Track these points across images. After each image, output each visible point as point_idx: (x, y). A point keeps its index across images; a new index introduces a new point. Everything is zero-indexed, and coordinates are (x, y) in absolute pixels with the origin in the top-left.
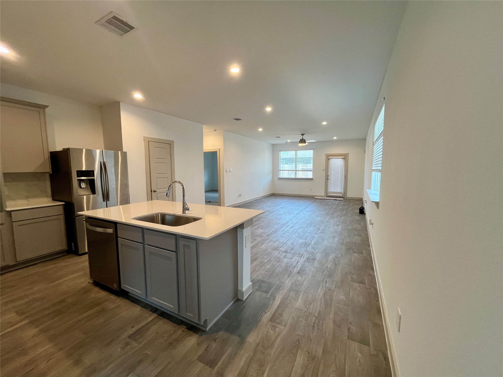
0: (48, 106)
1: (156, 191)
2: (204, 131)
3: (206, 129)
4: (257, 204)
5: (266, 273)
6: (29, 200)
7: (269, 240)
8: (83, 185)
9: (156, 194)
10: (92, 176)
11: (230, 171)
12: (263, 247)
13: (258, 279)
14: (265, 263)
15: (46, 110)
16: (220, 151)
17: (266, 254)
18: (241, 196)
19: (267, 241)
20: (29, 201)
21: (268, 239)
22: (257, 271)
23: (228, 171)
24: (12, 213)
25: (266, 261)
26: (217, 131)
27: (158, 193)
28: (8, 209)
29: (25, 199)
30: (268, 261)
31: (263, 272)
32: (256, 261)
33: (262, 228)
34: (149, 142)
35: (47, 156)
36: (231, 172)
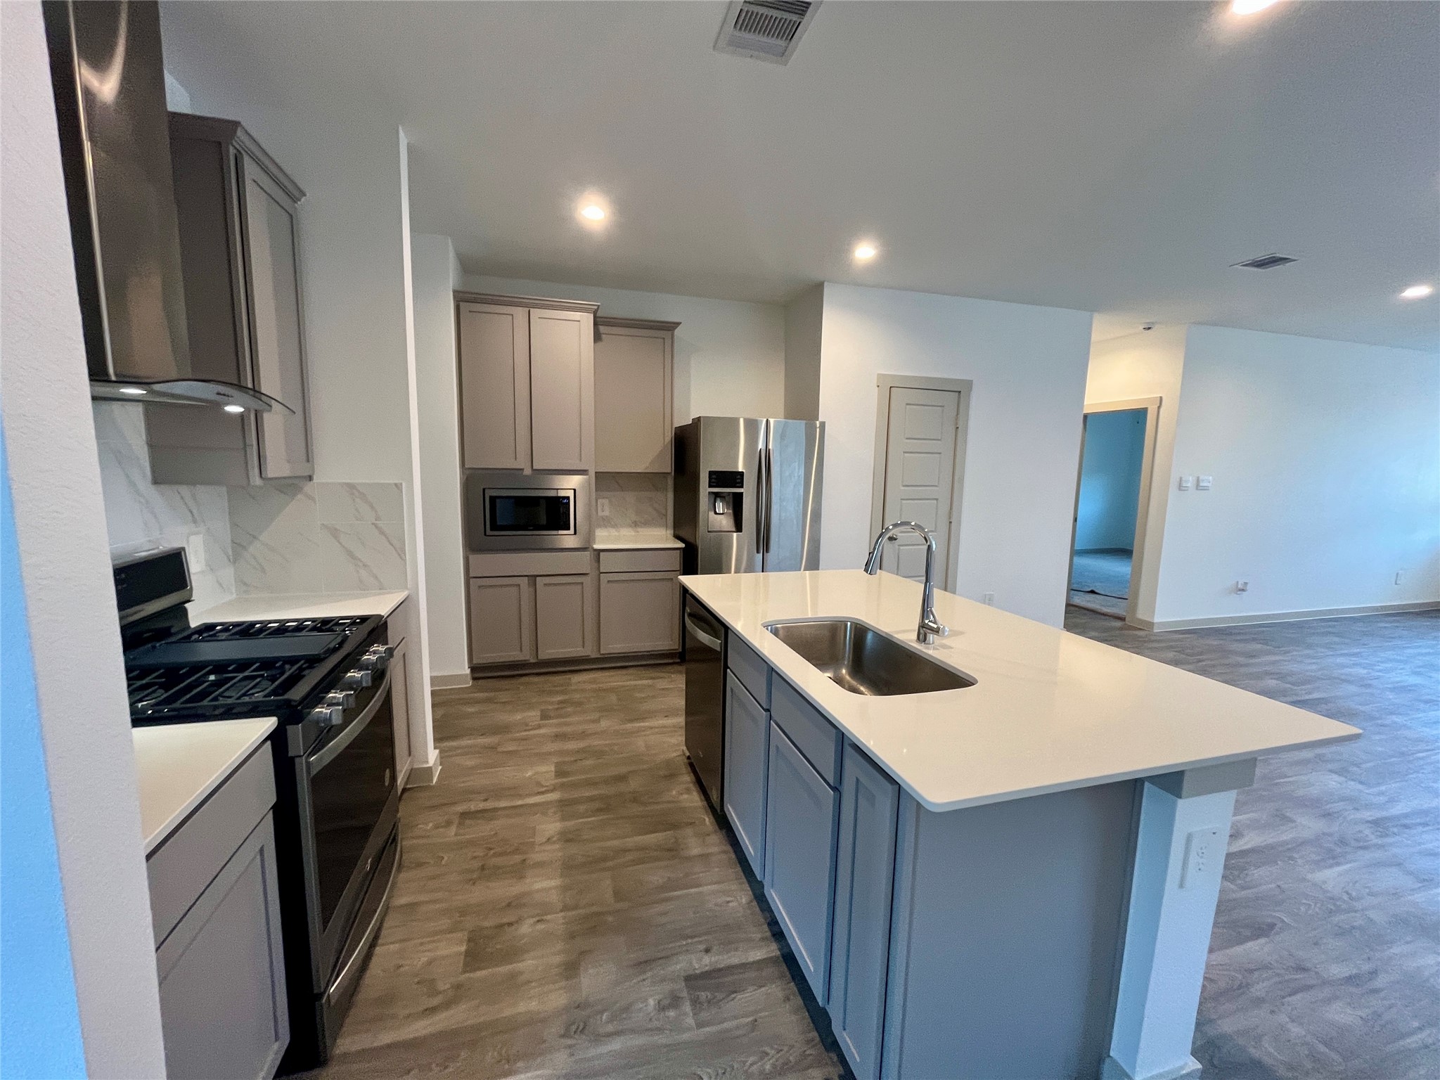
0: (679, 324)
1: (896, 539)
2: (1095, 337)
3: (1102, 328)
4: (1336, 639)
5: (1322, 1048)
6: (639, 529)
7: (1378, 855)
8: (720, 507)
9: (897, 547)
10: (738, 485)
11: (1198, 486)
12: (1331, 877)
13: (1255, 1053)
14: (1325, 983)
15: (677, 332)
16: (1159, 407)
17: (1341, 933)
18: (1243, 590)
19: (1367, 856)
20: (638, 532)
21: (1381, 847)
22: (1258, 1002)
23: (1190, 482)
24: (602, 554)
25: (1338, 971)
26: (1156, 327)
27: (902, 545)
28: (596, 546)
29: (631, 526)
30: (1350, 980)
31: (1295, 1030)
32: (1262, 941)
33: (1342, 772)
34: (890, 389)
35: (669, 436)
36: (1206, 489)
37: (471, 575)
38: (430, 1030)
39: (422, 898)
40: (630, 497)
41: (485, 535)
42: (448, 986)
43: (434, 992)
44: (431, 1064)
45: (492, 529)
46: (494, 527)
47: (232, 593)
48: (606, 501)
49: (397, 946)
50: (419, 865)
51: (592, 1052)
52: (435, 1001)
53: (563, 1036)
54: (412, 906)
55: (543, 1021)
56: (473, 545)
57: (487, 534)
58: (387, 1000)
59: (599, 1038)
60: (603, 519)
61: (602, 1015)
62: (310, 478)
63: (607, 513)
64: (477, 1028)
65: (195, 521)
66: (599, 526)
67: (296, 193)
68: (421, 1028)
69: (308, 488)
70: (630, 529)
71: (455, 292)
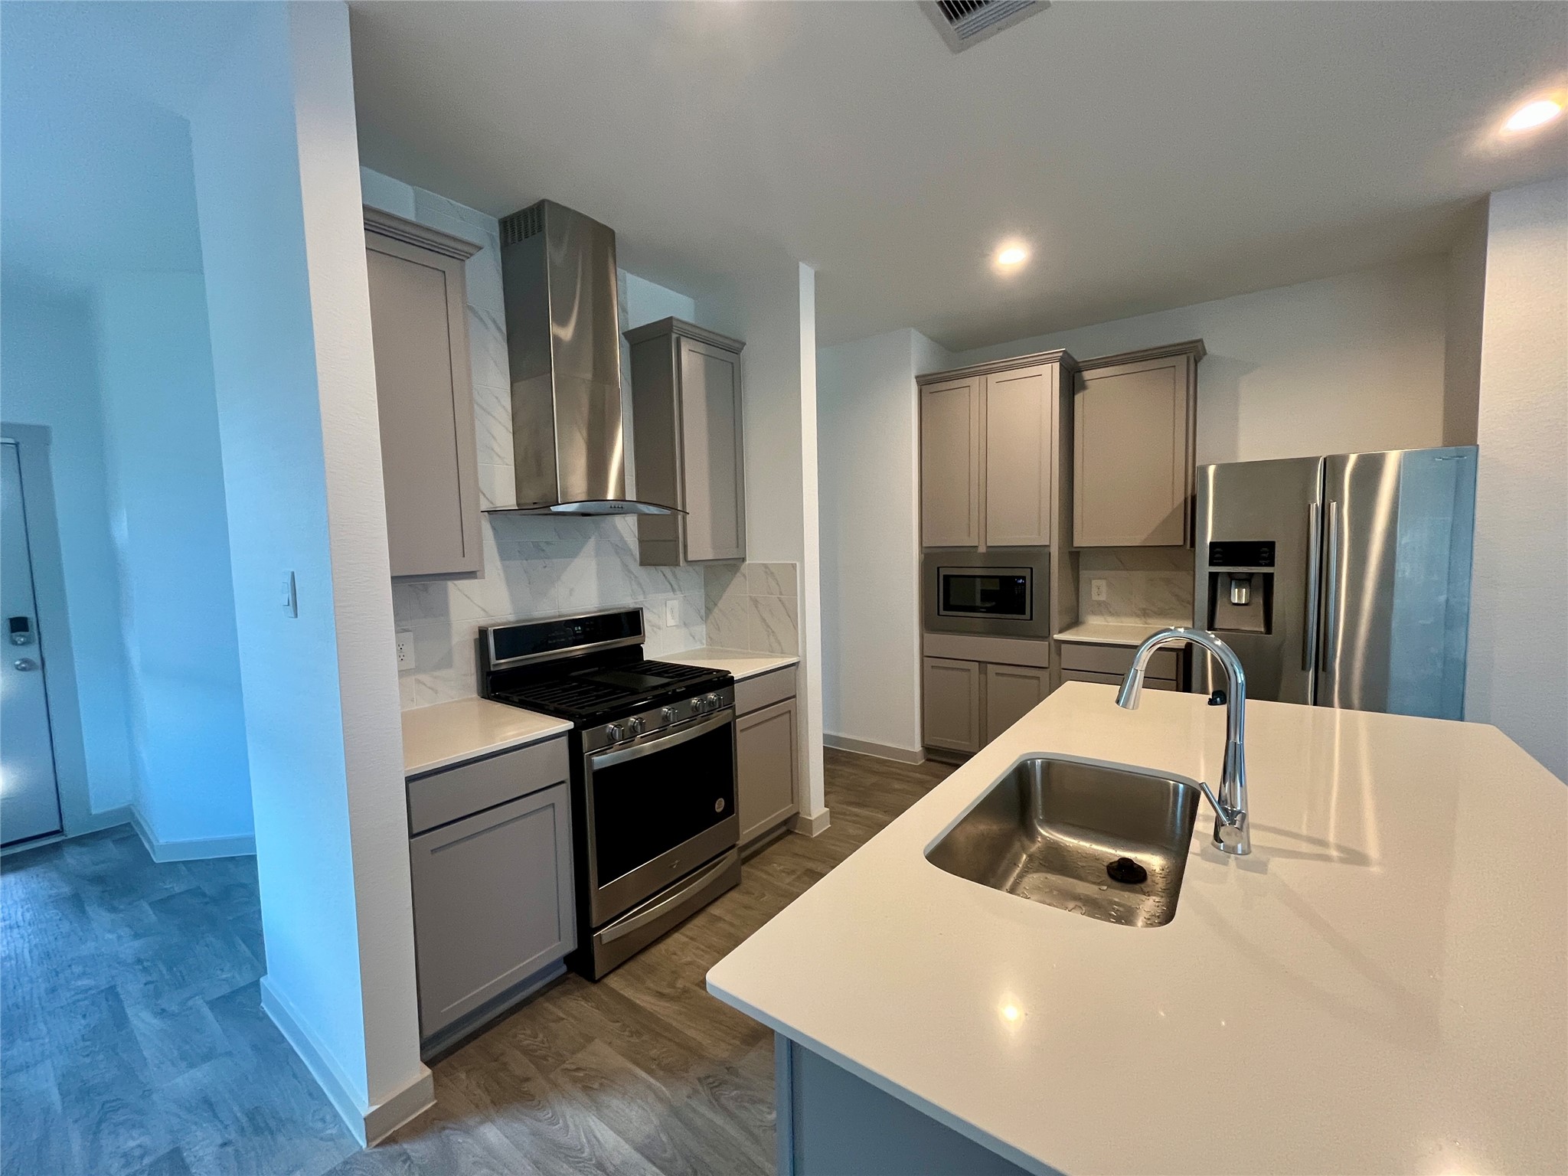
8: (1241, 594)
10: (1268, 562)
24: (1063, 646)
28: (1058, 636)
29: (1137, 615)
37: (925, 654)
38: (648, 1007)
39: (728, 918)
40: (1139, 577)
41: (939, 614)
42: (681, 986)
43: (672, 985)
44: (628, 1027)
45: (945, 609)
46: (948, 607)
47: (702, 643)
48: (1103, 583)
49: (687, 940)
50: (748, 893)
51: (703, 1109)
52: (667, 991)
53: (699, 1079)
54: (719, 919)
55: (701, 1057)
56: (929, 624)
57: (941, 614)
58: (651, 970)
59: (716, 1103)
60: (1099, 603)
61: (736, 1089)
62: (744, 560)
63: (1103, 598)
64: (668, 1027)
65: (673, 590)
66: (1094, 613)
67: (737, 345)
68: (644, 1000)
69: (744, 568)
70: (1137, 620)
71: (917, 377)
